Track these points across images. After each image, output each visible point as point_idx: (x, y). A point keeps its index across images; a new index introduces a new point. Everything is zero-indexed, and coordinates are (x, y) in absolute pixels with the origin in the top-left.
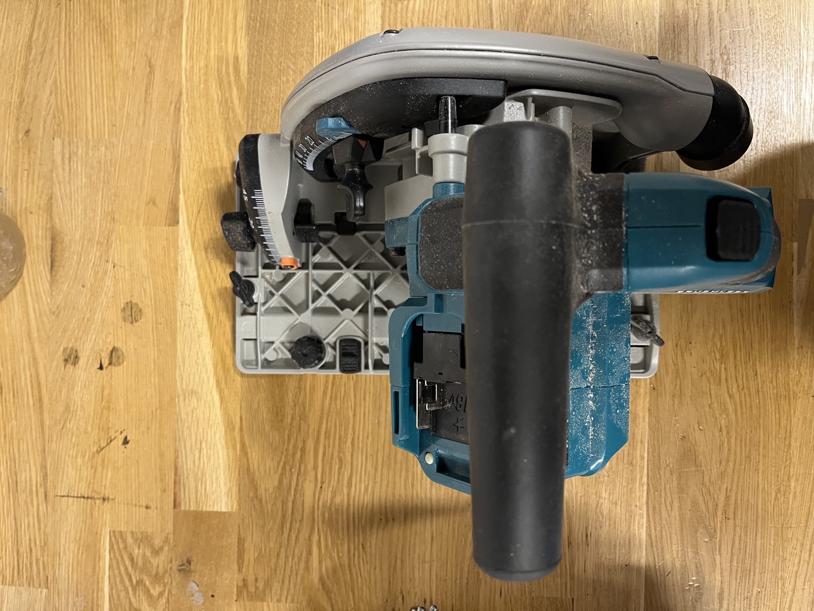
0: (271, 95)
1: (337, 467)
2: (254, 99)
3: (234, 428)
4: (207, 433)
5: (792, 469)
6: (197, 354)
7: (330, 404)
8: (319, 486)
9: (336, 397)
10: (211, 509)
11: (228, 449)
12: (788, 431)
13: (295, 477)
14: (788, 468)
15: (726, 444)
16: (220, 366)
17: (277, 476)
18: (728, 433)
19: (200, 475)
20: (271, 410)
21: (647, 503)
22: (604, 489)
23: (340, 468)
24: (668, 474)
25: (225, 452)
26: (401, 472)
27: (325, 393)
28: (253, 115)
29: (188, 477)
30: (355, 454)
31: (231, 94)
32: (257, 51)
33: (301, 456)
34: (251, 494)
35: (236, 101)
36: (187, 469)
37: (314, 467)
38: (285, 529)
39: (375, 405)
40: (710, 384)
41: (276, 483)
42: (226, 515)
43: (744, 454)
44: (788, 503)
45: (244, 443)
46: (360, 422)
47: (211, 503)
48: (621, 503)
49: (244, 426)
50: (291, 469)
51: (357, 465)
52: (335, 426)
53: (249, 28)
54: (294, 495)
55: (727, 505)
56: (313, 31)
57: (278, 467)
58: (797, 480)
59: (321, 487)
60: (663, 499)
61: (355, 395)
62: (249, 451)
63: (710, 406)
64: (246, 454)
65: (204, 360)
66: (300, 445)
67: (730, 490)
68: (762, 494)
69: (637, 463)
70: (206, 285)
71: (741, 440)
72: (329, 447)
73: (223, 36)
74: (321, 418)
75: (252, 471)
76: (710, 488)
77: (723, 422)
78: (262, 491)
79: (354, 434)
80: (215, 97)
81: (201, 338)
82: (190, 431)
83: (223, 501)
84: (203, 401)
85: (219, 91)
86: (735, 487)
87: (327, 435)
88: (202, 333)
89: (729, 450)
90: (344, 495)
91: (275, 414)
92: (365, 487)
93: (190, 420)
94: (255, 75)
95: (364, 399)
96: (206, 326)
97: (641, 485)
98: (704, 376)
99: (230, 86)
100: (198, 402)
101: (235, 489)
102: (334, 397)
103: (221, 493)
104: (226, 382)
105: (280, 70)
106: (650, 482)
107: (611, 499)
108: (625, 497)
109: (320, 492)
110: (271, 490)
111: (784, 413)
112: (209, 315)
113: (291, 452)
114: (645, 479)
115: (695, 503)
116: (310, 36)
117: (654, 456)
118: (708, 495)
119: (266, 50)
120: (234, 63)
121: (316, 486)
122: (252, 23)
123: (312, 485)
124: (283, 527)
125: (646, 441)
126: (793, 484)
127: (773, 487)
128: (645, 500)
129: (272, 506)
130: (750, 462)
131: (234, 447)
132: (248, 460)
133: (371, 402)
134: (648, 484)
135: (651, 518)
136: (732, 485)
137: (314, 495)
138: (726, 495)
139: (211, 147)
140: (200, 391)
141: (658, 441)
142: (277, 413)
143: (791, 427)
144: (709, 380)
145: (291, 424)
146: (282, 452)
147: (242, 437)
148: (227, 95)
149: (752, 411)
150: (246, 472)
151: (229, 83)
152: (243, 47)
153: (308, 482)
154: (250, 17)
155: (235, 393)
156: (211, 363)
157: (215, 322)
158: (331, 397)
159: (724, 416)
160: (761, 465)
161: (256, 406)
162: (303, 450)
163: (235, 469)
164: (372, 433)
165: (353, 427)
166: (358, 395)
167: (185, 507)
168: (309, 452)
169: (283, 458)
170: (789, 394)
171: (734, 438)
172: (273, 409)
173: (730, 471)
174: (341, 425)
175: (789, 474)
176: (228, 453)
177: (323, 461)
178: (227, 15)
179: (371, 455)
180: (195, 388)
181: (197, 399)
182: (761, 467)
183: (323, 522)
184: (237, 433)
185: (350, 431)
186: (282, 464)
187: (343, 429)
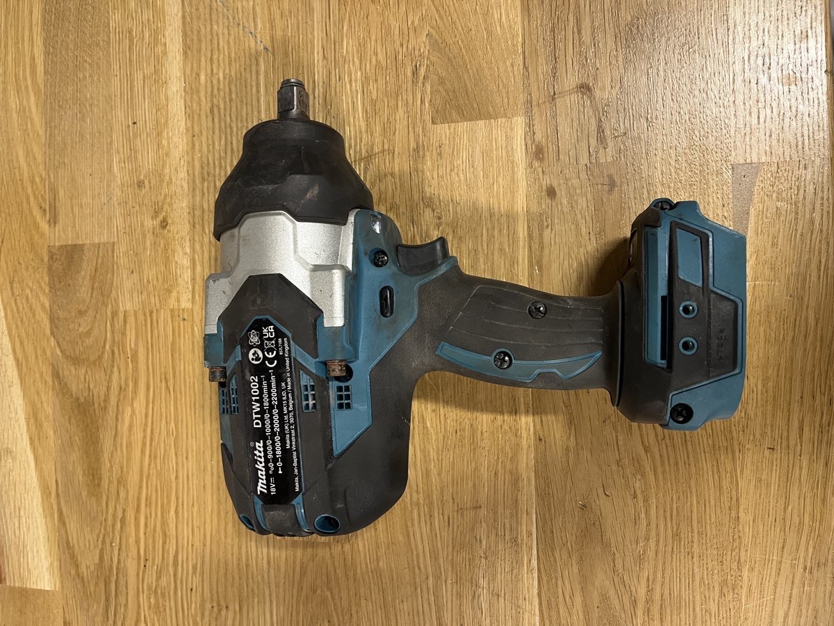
0: (68, 96)
1: (161, 541)
2: (51, 103)
3: (50, 493)
4: (24, 498)
5: (743, 553)
6: (10, 408)
7: (149, 465)
8: (142, 566)
9: (155, 457)
10: (35, 587)
11: (46, 517)
12: (734, 499)
13: (116, 552)
14: (737, 551)
15: (643, 516)
16: (32, 421)
17: (98, 552)
18: (646, 500)
19: (21, 548)
20: (87, 472)
21: (539, 595)
22: (481, 575)
23: (164, 543)
24: (565, 556)
25: (44, 521)
26: (232, 548)
27: (143, 452)
28: (50, 121)
29: (10, 549)
30: (180, 526)
31: (28, 101)
32: (53, 47)
33: (121, 527)
34: (73, 572)
35: (34, 109)
36: (9, 539)
37: (136, 541)
38: (110, 615)
39: (200, 466)
40: (616, 432)
41: (97, 561)
42: (50, 594)
43: (670, 532)
44: (740, 600)
45: (62, 511)
46: (183, 487)
47: (34, 578)
48: (505, 594)
49: (60, 491)
50: (111, 544)
51: (183, 539)
52: (156, 491)
53: (45, 23)
54: (117, 575)
55: (649, 601)
56: (109, 14)
57: (98, 540)
58: (752, 569)
59: (145, 566)
60: (560, 590)
61: (176, 454)
62: (67, 521)
63: (618, 463)
64: (64, 524)
65: (17, 414)
66: (120, 515)
67: (654, 580)
68: (700, 587)
69: (522, 540)
70: (14, 326)
71: (665, 511)
72: (151, 517)
73: (20, 37)
74: (141, 480)
75: (71, 545)
76: (625, 577)
77: (638, 484)
78: (83, 569)
79: (177, 502)
80: (14, 107)
81: (12, 388)
82: (8, 496)
83: (46, 579)
84: (18, 462)
85: (17, 99)
86: (659, 575)
87: (148, 503)
88: (12, 382)
89: (649, 524)
90: (170, 575)
91: (91, 477)
92: (193, 567)
93: (7, 484)
94: (51, 77)
95: (187, 458)
96: (16, 373)
97: (530, 570)
98: (608, 422)
99: (28, 91)
100: (13, 462)
101: (56, 564)
102: (153, 457)
103: (42, 568)
104: (39, 439)
105: (77, 66)
106: (542, 566)
107: (491, 589)
108: (510, 585)
109: (144, 572)
110: (92, 568)
111: (726, 472)
112: (18, 361)
113: (110, 522)
114: (534, 563)
115: (604, 598)
116: (106, 21)
117: (544, 532)
118: (622, 587)
119: (61, 45)
120: (31, 65)
121: (139, 563)
122: (47, 16)
123: (135, 562)
124: (107, 611)
125: (534, 511)
126: (745, 574)
127: (716, 577)
128: (536, 591)
129: (95, 586)
130: (680, 542)
131: (52, 515)
132: (66, 532)
133: (195, 461)
134: (539, 570)
135: (545, 616)
136: (655, 573)
137: (138, 574)
138: (648, 587)
139: (11, 165)
140: (14, 450)
141: (549, 511)
142: (93, 475)
143: (737, 493)
144: (614, 427)
145: (108, 489)
146: (101, 524)
147: (59, 504)
148: (25, 102)
149: (678, 469)
150: (65, 545)
151: (27, 87)
152: (39, 46)
153: (130, 560)
154: (46, 10)
155: (49, 452)
156: (24, 416)
157: (24, 369)
158: (150, 457)
159: (639, 477)
160: (695, 545)
161: (71, 469)
162: (123, 521)
163: (55, 542)
164: (198, 498)
165: (177, 493)
166: (179, 453)
167: (11, 583)
168: (130, 523)
169: (102, 530)
170: (732, 446)
171: (655, 507)
172: (88, 472)
173: (651, 554)
174: (162, 490)
175: (739, 560)
176: (46, 522)
177: (145, 534)
178: (23, 11)
179: (197, 527)
180: (10, 446)
181: (13, 459)
182: (696, 549)
183: (149, 607)
184: (53, 500)
185: (173, 498)
186: (101, 536)
187: (165, 495)
